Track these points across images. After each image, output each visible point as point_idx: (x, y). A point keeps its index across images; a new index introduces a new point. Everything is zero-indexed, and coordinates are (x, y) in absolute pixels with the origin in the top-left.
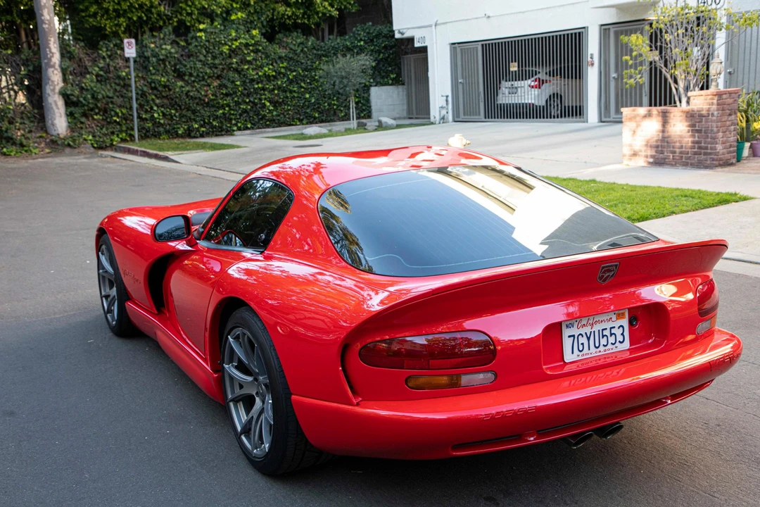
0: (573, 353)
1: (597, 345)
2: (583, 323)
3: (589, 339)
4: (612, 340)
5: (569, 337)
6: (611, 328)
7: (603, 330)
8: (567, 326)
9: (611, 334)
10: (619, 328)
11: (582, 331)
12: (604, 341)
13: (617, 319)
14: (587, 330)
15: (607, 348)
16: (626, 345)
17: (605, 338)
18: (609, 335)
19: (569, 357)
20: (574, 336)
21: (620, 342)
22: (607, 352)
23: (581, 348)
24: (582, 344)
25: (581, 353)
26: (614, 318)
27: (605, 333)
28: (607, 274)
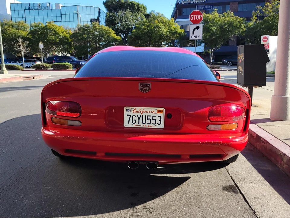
0: (129, 123)
1: (144, 122)
2: (136, 111)
3: (139, 119)
4: (154, 122)
5: (128, 115)
6: (153, 116)
8: (127, 110)
10: (158, 117)
11: (136, 114)
13: (158, 113)
14: (139, 114)
15: (150, 125)
16: (162, 126)
17: (149, 120)
18: (152, 119)
19: (126, 124)
23: (134, 122)
24: (135, 120)
25: (133, 124)
26: (156, 112)
27: (149, 117)
28: (145, 88)
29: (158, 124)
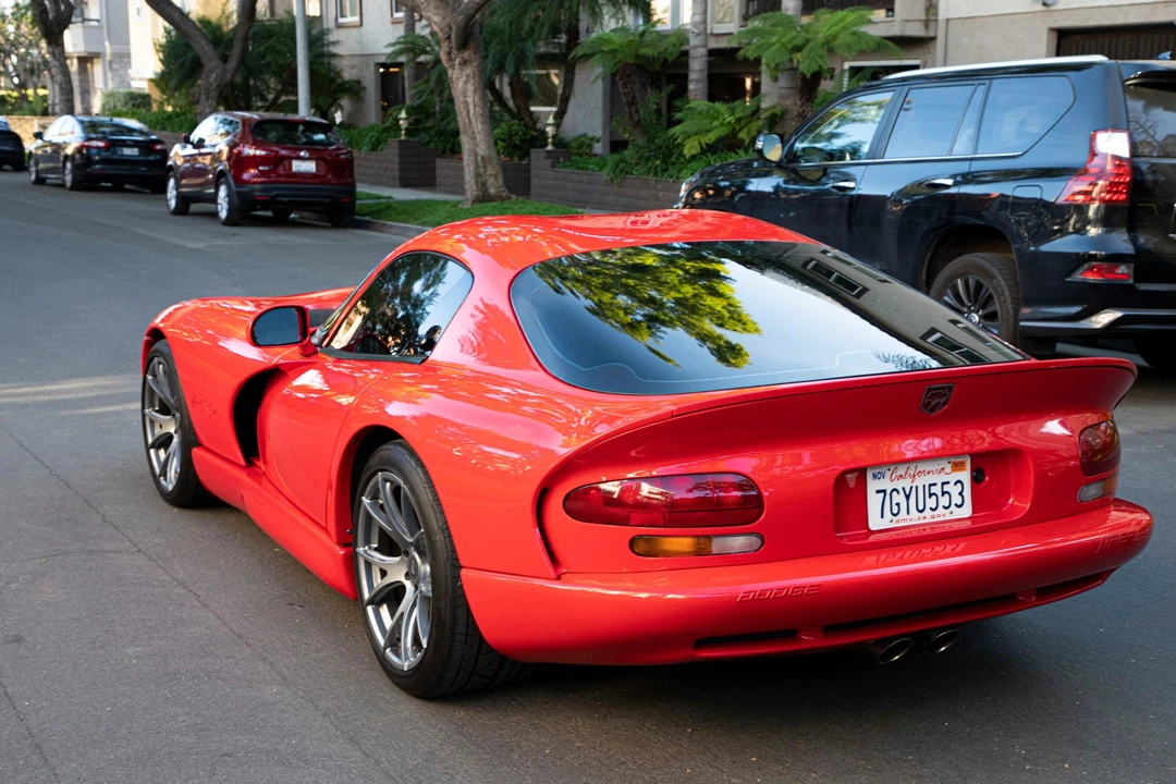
0: (882, 517)
1: (921, 508)
2: (898, 473)
3: (908, 497)
5: (878, 492)
6: (943, 484)
7: (930, 485)
8: (875, 476)
9: (943, 493)
10: (955, 484)
11: (899, 485)
12: (931, 502)
13: (953, 471)
15: (935, 513)
16: (967, 511)
17: (934, 497)
18: (939, 494)
19: (875, 522)
20: (884, 491)
22: (936, 519)
23: (895, 510)
24: (898, 504)
25: (895, 518)
26: (948, 468)
27: (933, 490)
28: (936, 401)
29: (956, 505)
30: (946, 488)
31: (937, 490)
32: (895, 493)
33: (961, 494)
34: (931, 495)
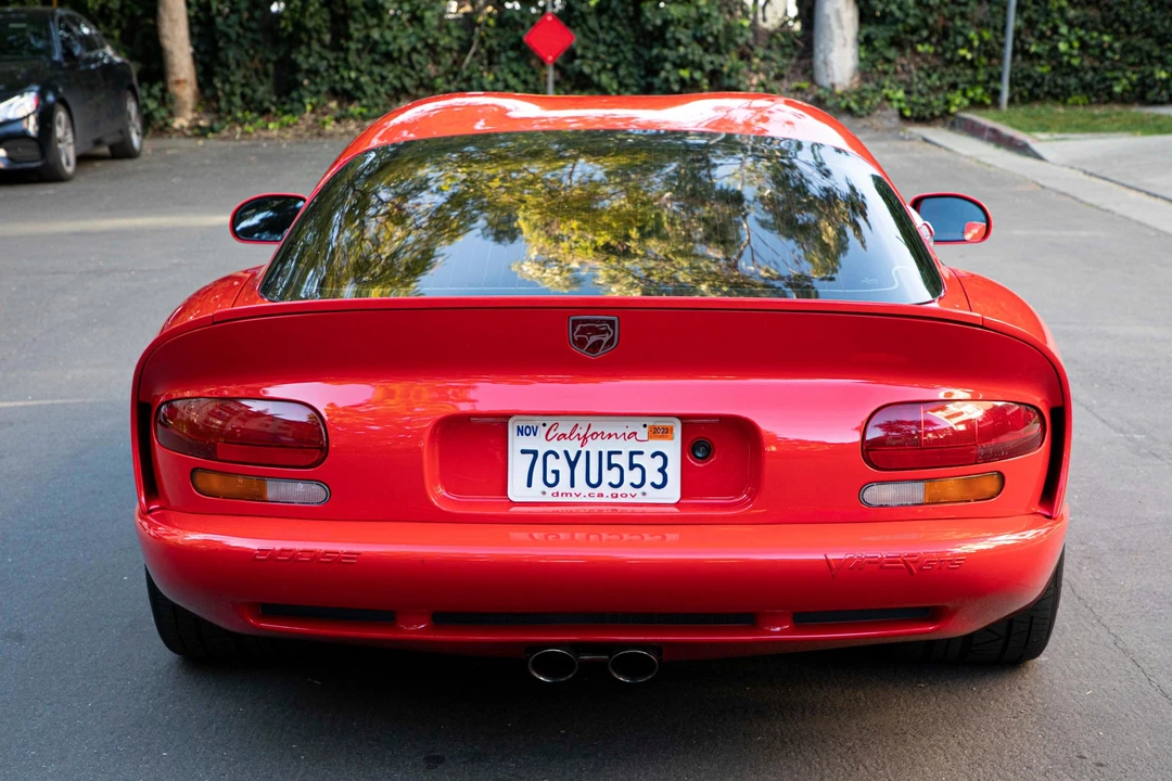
0: (529, 485)
1: (594, 480)
2: (560, 431)
3: (572, 465)
4: (634, 476)
5: (524, 452)
6: (632, 454)
7: (610, 454)
8: (520, 431)
9: (632, 466)
10: (653, 456)
11: (559, 447)
12: (612, 476)
13: (650, 437)
14: (573, 447)
15: (619, 491)
16: (672, 493)
17: (616, 471)
18: (626, 467)
19: (517, 490)
20: (535, 453)
21: (653, 484)
22: (620, 500)
23: (551, 479)
24: (556, 472)
26: (643, 433)
27: (615, 459)
28: (594, 338)
30: (637, 459)
31: (623, 460)
32: (551, 458)
33: (662, 470)
34: (611, 466)
